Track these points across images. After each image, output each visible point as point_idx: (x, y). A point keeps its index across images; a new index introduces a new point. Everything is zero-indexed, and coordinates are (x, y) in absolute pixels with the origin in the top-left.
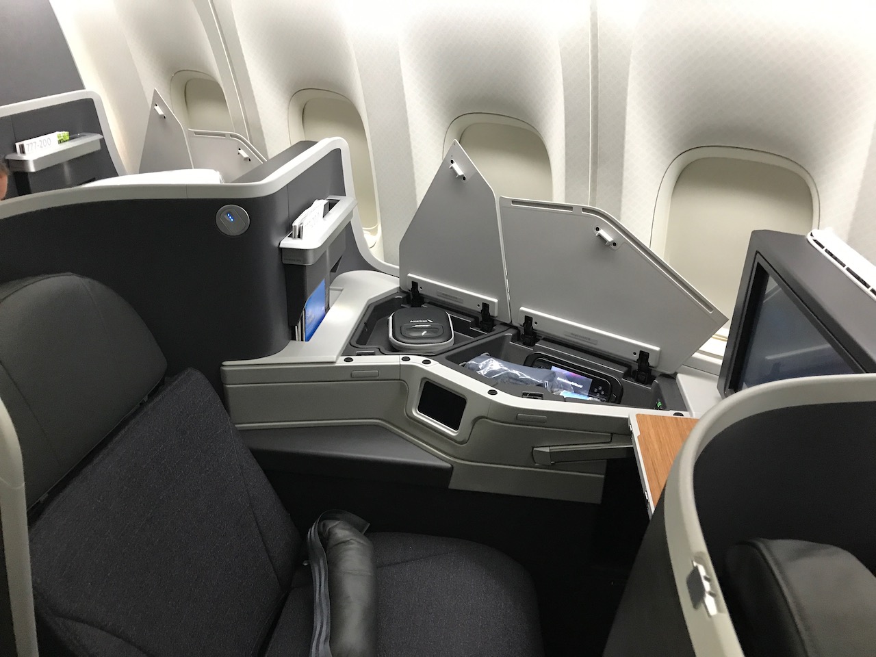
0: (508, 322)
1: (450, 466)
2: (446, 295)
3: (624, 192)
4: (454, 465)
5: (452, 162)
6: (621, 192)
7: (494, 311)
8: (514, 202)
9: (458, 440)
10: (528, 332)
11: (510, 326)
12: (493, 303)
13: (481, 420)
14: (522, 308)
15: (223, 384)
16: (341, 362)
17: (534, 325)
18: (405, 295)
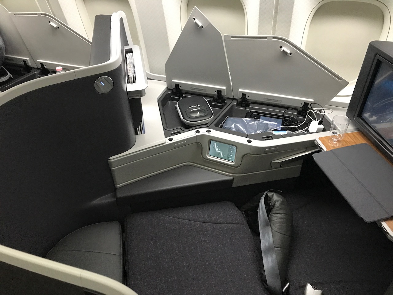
0: (232, 97)
1: (232, 178)
2: (196, 89)
3: (292, 26)
4: (234, 177)
5: (194, 19)
6: (290, 26)
7: (224, 94)
8: (233, 37)
9: (236, 166)
10: (244, 101)
11: (233, 99)
12: (224, 89)
13: (245, 155)
14: (240, 90)
15: (110, 168)
16: (168, 142)
17: (247, 98)
18: (171, 91)
